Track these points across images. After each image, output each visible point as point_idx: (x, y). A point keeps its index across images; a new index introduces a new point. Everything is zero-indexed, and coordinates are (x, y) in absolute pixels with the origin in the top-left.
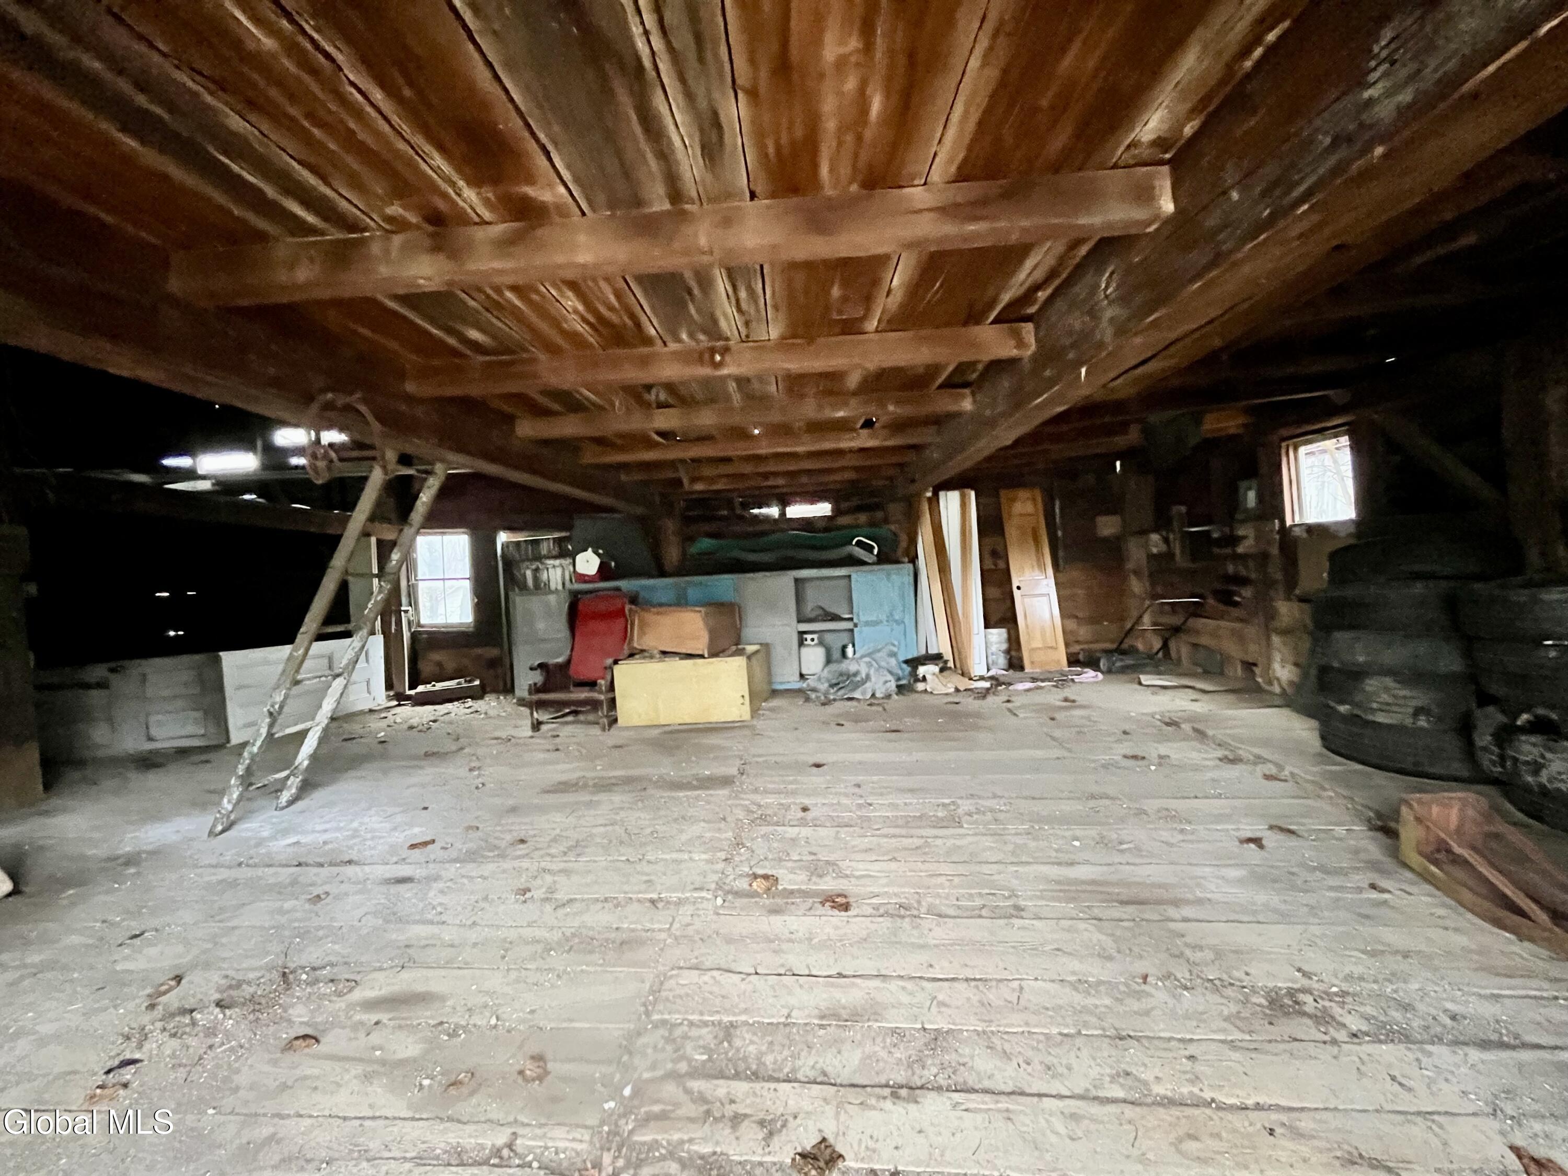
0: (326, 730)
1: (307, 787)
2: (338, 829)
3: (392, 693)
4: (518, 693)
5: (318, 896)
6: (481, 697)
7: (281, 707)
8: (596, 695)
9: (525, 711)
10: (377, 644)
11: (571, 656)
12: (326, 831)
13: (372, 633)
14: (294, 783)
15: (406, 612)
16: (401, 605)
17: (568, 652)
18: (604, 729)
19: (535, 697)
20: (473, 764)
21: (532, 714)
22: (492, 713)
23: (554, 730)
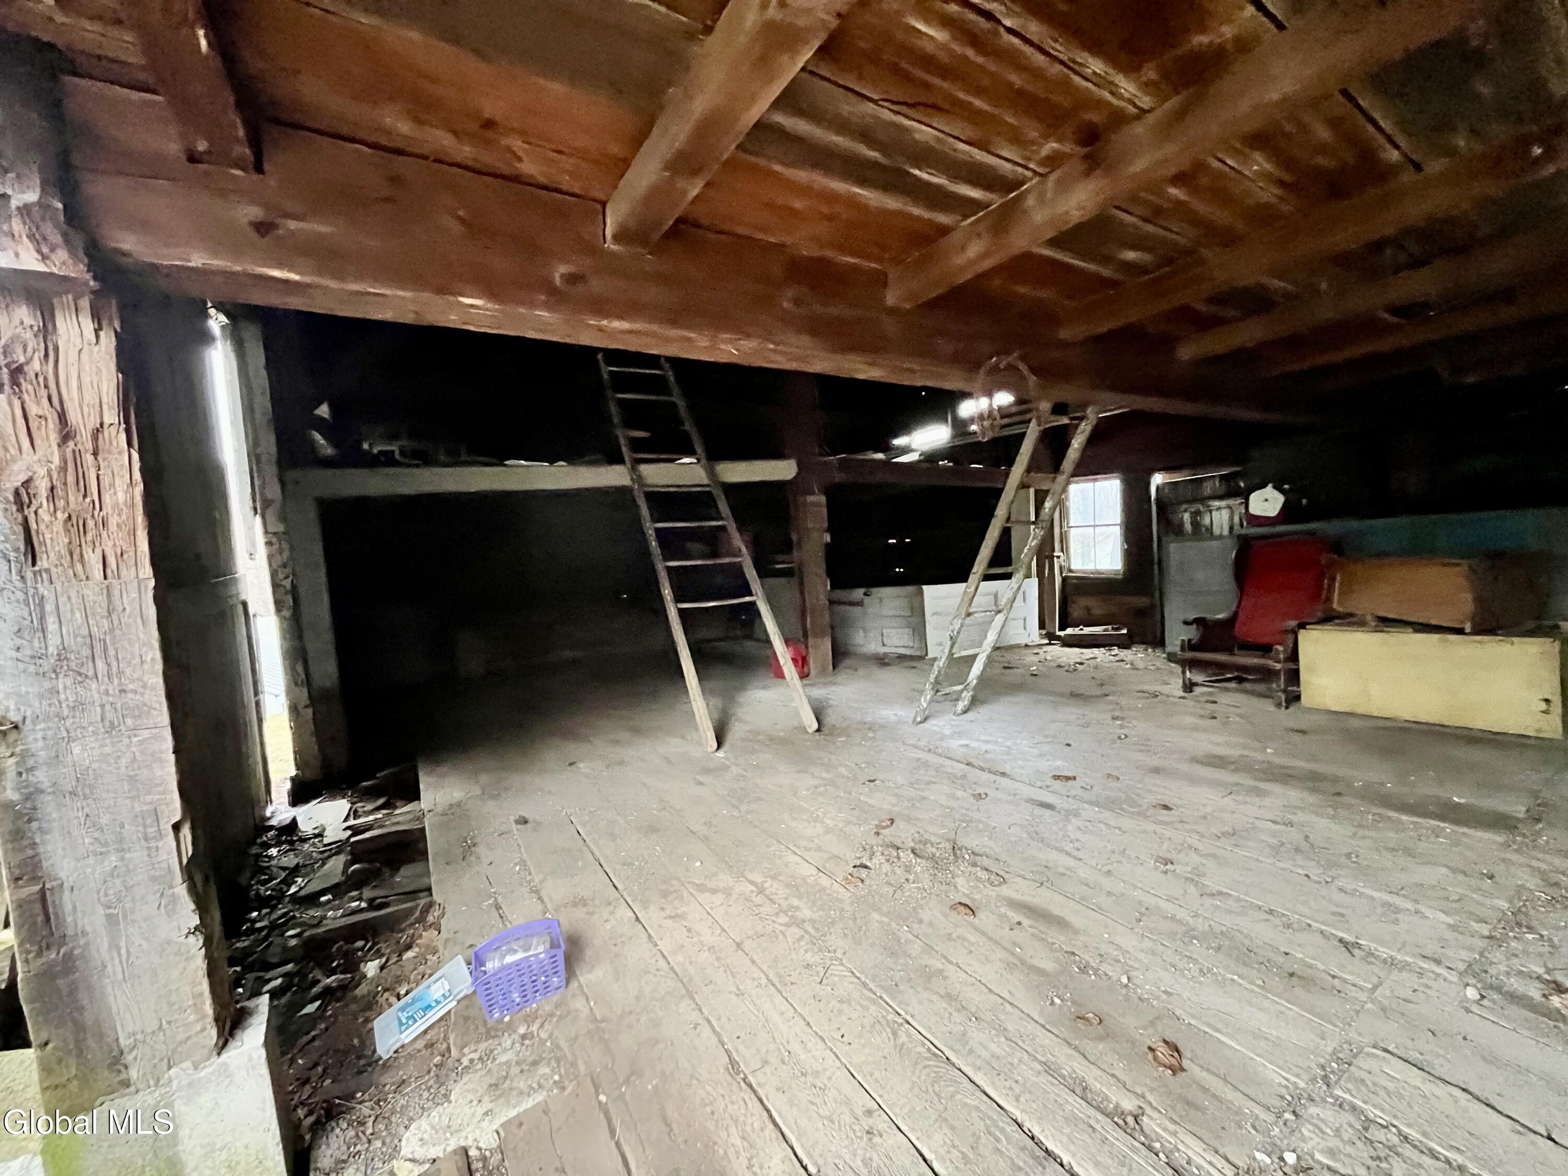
0: (989, 657)
1: (975, 702)
2: (995, 743)
3: (1044, 632)
4: (1169, 649)
5: (980, 794)
6: (1127, 647)
7: (958, 633)
8: (1271, 663)
9: (1177, 669)
10: (1033, 585)
11: (1236, 614)
12: (988, 742)
13: (1028, 576)
14: (967, 696)
15: (1058, 557)
16: (1053, 551)
17: (1234, 608)
18: (1279, 705)
19: (1190, 655)
20: (1117, 714)
21: (1184, 672)
22: (1141, 665)
23: (1210, 694)
